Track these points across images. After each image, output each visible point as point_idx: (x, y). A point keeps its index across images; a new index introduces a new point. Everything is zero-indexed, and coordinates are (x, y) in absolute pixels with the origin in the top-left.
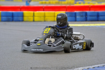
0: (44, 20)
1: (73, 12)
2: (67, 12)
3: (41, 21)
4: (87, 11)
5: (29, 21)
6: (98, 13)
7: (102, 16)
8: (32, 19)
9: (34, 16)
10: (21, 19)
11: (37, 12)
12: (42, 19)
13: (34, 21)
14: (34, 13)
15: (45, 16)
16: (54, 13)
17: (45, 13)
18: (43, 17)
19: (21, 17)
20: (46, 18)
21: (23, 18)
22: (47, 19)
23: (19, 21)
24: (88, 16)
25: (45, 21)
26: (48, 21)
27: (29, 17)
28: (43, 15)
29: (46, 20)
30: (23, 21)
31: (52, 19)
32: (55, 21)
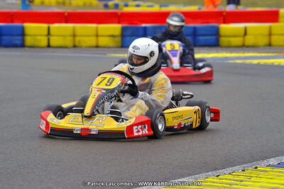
0: (72, 45)
1: (139, 26)
2: (124, 25)
3: (66, 47)
5: (38, 47)
6: (195, 29)
7: (203, 35)
8: (44, 43)
9: (49, 33)
10: (18, 42)
11: (56, 25)
12: (69, 42)
13: (49, 46)
14: (49, 28)
15: (74, 36)
16: (97, 28)
17: (74, 28)
18: (70, 36)
19: (20, 38)
20: (77, 39)
21: (23, 40)
22: (79, 42)
23: (15, 46)
25: (75, 46)
26: (81, 47)
27: (39, 38)
28: (71, 32)
29: (77, 44)
30: (23, 45)
31: (91, 41)
32: (97, 47)
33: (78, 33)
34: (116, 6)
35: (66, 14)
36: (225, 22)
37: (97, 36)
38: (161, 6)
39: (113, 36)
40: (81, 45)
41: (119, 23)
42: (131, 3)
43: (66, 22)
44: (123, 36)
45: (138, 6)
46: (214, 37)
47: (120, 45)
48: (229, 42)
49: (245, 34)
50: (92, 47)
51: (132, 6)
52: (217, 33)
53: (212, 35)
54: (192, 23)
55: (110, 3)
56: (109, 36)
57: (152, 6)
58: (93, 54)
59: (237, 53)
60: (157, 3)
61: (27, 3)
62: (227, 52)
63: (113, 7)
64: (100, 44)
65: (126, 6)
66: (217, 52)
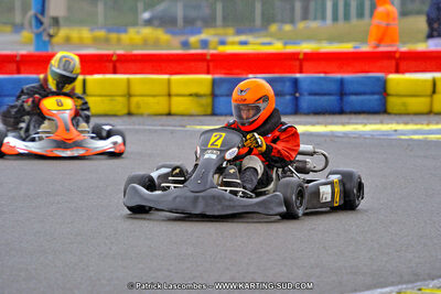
0: (125, 111)
1: (243, 77)
2: (217, 76)
3: (115, 116)
4: (298, 75)
6: (342, 82)
7: (356, 94)
9: (85, 91)
11: (98, 76)
12: (119, 105)
14: (85, 82)
15: (129, 95)
17: (128, 80)
18: (122, 96)
20: (134, 100)
22: (138, 106)
24: (301, 94)
25: (130, 114)
26: (142, 115)
28: (122, 90)
29: (134, 110)
31: (159, 105)
32: (169, 114)
33: (136, 89)
34: (205, 44)
35: (114, 58)
36: (397, 71)
37: (169, 95)
38: (286, 44)
39: (197, 95)
40: (141, 111)
41: (208, 73)
42: (231, 39)
43: (115, 72)
44: (214, 95)
45: (244, 43)
46: (376, 97)
47: (209, 111)
48: (404, 104)
49: (434, 92)
50: (161, 115)
51: (233, 43)
52: (382, 90)
53: (373, 93)
54: (339, 72)
55: (193, 39)
56: (191, 95)
57: (270, 44)
58: (162, 125)
59: (416, 124)
60: (279, 39)
61: (46, 38)
62: (398, 123)
63: (198, 45)
64: (175, 109)
65: (223, 43)
66: (382, 123)
